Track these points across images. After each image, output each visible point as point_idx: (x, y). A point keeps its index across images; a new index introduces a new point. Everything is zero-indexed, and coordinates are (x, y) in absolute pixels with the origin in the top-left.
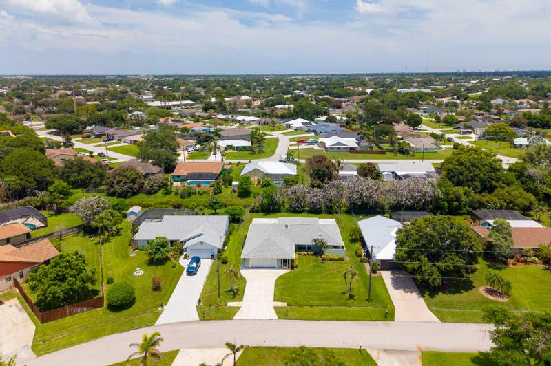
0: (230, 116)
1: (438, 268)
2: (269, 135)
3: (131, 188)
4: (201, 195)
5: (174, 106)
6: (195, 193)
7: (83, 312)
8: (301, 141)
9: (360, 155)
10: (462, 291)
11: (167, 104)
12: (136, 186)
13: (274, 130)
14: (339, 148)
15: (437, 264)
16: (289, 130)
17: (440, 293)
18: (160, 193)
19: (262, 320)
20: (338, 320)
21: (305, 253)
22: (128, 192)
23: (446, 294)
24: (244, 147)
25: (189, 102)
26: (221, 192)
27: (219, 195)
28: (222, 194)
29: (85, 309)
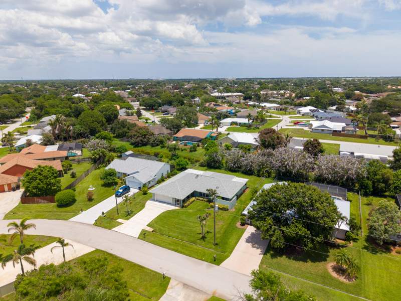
0: (257, 104)
1: (283, 232)
2: (277, 117)
3: (142, 141)
4: (182, 151)
5: (228, 96)
6: (179, 149)
7: (44, 203)
8: (296, 123)
9: (341, 137)
10: (309, 260)
11: (223, 95)
12: (145, 140)
13: (285, 114)
14: (323, 130)
15: (283, 228)
16: (298, 115)
17: (284, 257)
18: (159, 147)
19: (127, 235)
20: (176, 251)
21: (202, 199)
22: (138, 143)
23: (289, 258)
24: (244, 124)
25: (240, 94)
26: (195, 151)
27: (193, 152)
28: (196, 152)
29: (45, 201)
